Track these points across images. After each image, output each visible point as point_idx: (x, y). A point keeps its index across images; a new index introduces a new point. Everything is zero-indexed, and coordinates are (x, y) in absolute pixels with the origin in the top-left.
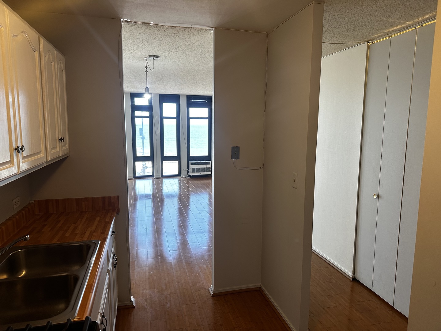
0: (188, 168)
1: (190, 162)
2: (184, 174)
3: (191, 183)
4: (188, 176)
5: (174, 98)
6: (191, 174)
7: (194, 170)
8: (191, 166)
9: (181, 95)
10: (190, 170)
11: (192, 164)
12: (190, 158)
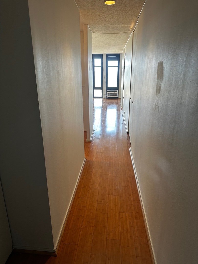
0: (106, 94)
1: (107, 90)
2: (104, 97)
3: (108, 101)
4: (106, 98)
5: (100, 56)
6: (107, 96)
7: (109, 95)
8: (107, 93)
9: (104, 54)
10: (107, 95)
11: (108, 91)
12: (107, 89)
